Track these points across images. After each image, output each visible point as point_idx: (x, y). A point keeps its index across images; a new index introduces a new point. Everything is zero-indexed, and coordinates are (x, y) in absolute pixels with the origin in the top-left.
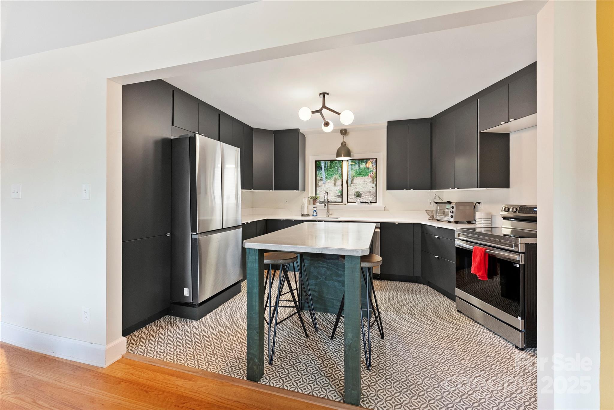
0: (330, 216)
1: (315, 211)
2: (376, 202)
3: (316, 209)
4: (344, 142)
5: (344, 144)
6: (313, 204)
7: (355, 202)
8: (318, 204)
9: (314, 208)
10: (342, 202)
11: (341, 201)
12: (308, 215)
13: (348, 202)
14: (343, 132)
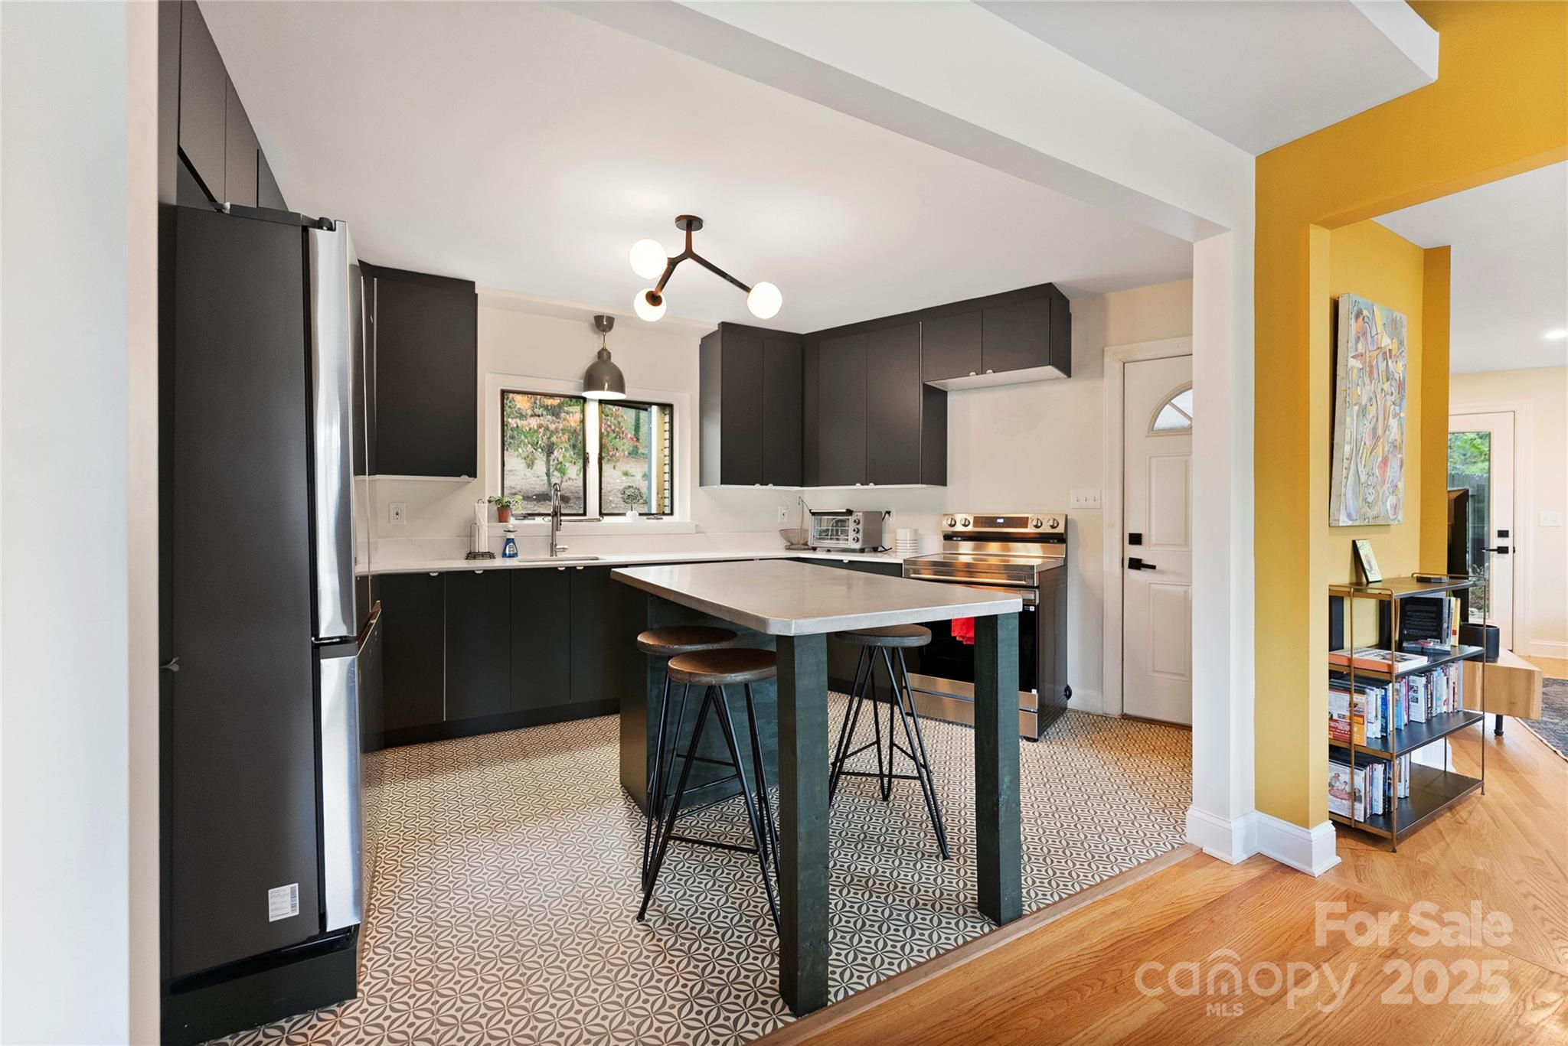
0: (560, 555)
1: (509, 541)
2: (672, 514)
3: (513, 537)
4: (604, 349)
5: (603, 355)
6: (500, 521)
7: (624, 514)
8: (512, 522)
9: (509, 531)
10: (585, 514)
11: (582, 512)
12: (491, 556)
13: (601, 514)
14: (605, 323)
